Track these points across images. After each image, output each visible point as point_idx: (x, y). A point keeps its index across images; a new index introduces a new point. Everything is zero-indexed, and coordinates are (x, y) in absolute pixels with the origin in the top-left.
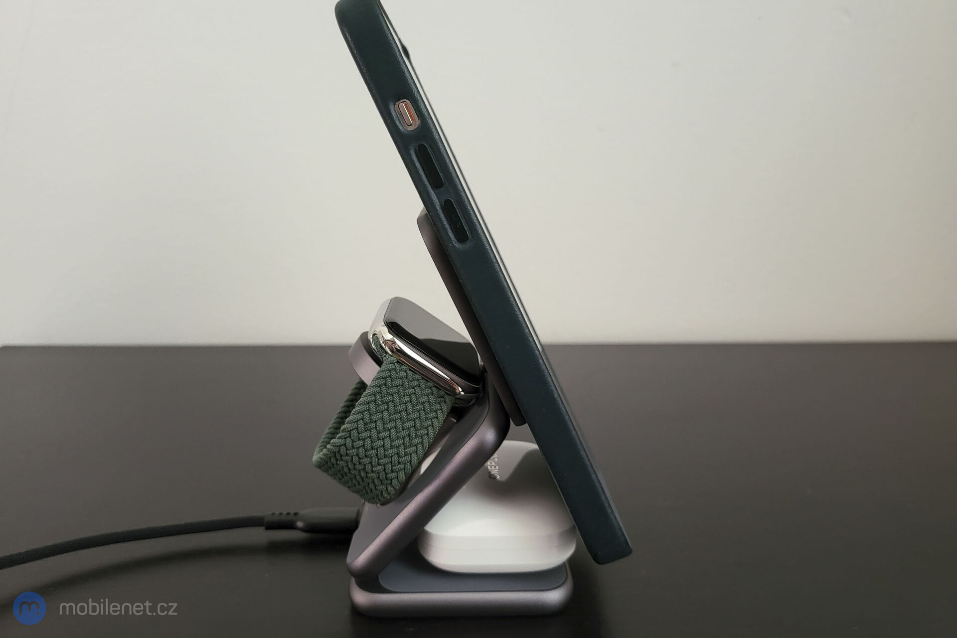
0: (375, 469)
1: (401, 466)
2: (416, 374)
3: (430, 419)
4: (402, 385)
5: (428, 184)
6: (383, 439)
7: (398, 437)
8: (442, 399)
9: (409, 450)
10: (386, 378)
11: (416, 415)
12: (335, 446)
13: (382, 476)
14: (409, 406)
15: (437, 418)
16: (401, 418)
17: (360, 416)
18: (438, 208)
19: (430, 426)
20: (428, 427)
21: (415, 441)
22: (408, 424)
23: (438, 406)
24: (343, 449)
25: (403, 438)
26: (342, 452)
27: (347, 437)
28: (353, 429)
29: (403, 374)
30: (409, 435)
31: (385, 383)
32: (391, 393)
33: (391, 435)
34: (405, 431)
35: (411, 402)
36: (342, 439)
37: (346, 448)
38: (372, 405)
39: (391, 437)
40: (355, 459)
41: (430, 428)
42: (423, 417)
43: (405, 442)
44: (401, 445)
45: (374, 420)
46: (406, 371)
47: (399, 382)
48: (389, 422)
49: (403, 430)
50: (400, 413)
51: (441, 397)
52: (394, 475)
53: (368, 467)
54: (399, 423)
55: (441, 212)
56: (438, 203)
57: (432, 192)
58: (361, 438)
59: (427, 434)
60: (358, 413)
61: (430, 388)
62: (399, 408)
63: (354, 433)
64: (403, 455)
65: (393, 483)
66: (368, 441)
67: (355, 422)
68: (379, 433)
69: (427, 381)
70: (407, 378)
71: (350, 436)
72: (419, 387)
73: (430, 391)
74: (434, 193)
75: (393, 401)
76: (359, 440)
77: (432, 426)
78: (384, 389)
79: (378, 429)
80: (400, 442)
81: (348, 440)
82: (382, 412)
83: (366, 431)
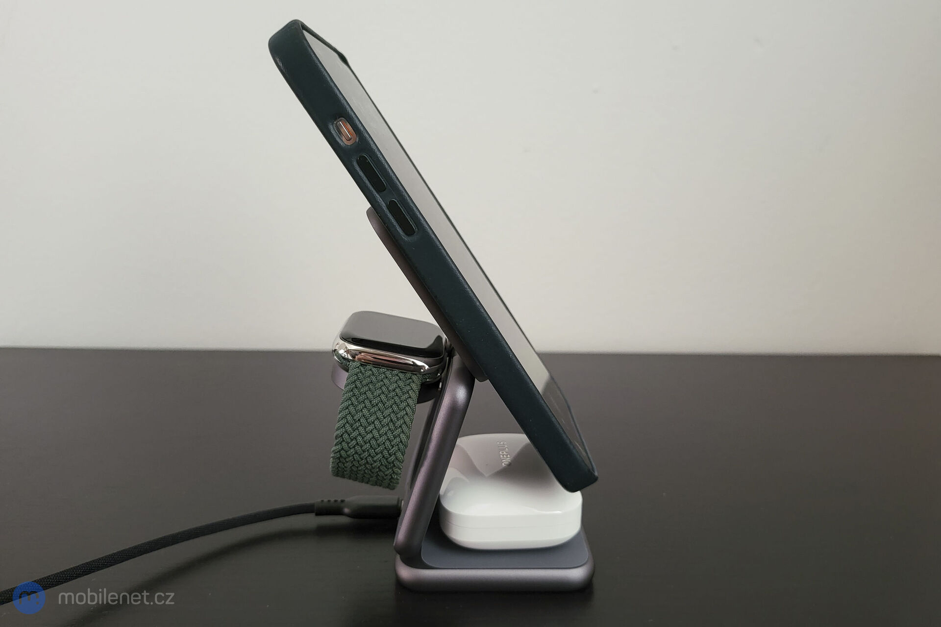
0: (375, 459)
1: (396, 448)
2: (380, 368)
3: (405, 400)
4: (371, 382)
5: (373, 189)
6: (371, 432)
7: (382, 425)
8: (410, 380)
9: (396, 432)
10: (355, 381)
11: (391, 402)
12: (337, 453)
13: (384, 462)
14: (383, 397)
15: (410, 397)
16: (379, 409)
17: (344, 421)
18: (385, 208)
19: (406, 406)
20: (405, 408)
21: (398, 423)
22: (387, 412)
23: (408, 388)
24: (343, 453)
25: (388, 424)
26: (343, 456)
27: (341, 442)
28: (343, 433)
29: (369, 373)
30: (391, 420)
31: (356, 386)
32: (363, 392)
33: (376, 426)
34: (386, 418)
35: (383, 393)
36: (338, 445)
37: (345, 451)
38: (351, 408)
39: (377, 428)
40: (356, 457)
41: (407, 408)
42: (398, 401)
43: (390, 427)
44: (388, 431)
45: (357, 419)
46: (371, 370)
47: (368, 380)
48: (371, 416)
49: (385, 418)
50: (377, 405)
51: (409, 379)
52: (393, 458)
53: (370, 459)
54: (379, 414)
55: (388, 212)
56: (384, 205)
57: (377, 195)
58: (352, 438)
59: (407, 414)
60: (342, 419)
61: (397, 375)
62: (374, 402)
63: (346, 436)
64: (393, 438)
65: (396, 464)
66: (359, 438)
67: (342, 427)
68: (365, 428)
69: (393, 370)
70: (373, 375)
71: (343, 441)
72: (387, 378)
73: (397, 378)
74: (379, 196)
75: (367, 398)
76: (352, 440)
77: (409, 405)
78: (356, 391)
79: (363, 425)
80: (385, 429)
81: (343, 444)
82: (361, 410)
83: (354, 431)
